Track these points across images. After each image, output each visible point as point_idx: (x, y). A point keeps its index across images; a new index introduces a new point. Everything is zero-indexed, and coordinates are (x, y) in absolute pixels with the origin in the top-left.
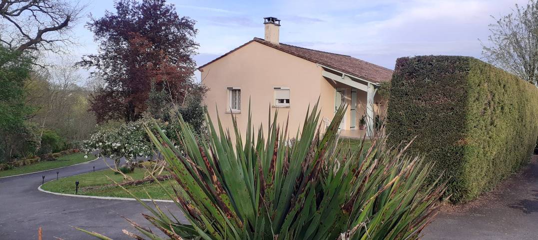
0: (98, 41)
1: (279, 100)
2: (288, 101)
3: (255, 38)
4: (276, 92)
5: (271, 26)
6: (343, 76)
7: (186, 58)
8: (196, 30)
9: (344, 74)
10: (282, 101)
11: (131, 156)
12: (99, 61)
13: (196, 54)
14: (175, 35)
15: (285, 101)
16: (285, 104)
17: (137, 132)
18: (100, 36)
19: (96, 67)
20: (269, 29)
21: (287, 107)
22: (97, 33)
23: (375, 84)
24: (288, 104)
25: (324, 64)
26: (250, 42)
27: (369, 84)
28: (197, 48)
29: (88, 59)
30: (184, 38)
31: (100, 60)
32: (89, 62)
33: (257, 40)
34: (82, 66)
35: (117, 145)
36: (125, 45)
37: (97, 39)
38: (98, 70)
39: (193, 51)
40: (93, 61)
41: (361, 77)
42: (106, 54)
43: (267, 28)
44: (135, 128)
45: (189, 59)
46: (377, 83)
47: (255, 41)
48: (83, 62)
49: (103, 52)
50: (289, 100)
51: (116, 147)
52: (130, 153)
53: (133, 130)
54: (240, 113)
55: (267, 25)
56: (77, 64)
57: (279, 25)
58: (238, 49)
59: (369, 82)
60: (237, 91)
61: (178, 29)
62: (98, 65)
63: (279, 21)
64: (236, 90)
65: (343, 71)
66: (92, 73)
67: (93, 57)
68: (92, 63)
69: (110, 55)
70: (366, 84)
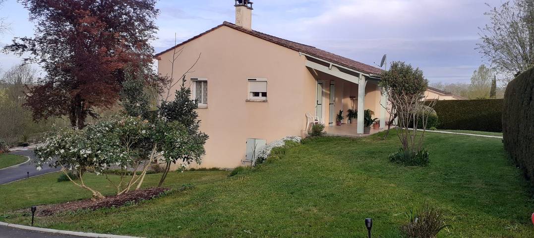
0: (36, 20)
1: (253, 92)
2: (264, 94)
3: (225, 22)
4: (250, 84)
5: (243, 8)
6: (331, 66)
7: (141, 44)
8: (158, 10)
9: (331, 64)
10: (256, 94)
11: (103, 167)
12: (34, 45)
13: (154, 39)
14: (129, 16)
15: (260, 94)
16: (260, 98)
17: (111, 133)
18: (36, 14)
19: (31, 52)
20: (241, 13)
21: (264, 101)
22: (33, 10)
23: (368, 75)
24: (264, 98)
25: (307, 53)
26: (219, 27)
27: (361, 75)
28: (156, 32)
29: (22, 42)
30: (142, 20)
31: (36, 44)
32: (22, 45)
33: (226, 24)
34: (13, 51)
35: (86, 152)
36: (68, 26)
37: (32, 19)
38: (33, 56)
39: (152, 35)
40: (27, 45)
41: (352, 68)
42: (45, 38)
43: (239, 11)
44: (107, 129)
45: (145, 44)
46: (371, 75)
47: (225, 25)
48: (13, 46)
49: (41, 35)
50: (266, 93)
51: (85, 156)
52: (103, 162)
53: (105, 132)
54: (207, 108)
55: (239, 7)
56: (6, 48)
57: (251, 9)
58: (204, 34)
59: (361, 73)
60: (202, 83)
61: (135, 9)
62: (34, 51)
63: (251, 3)
64: (200, 82)
65: (331, 61)
66: (26, 60)
67: (27, 40)
68: (26, 47)
69: (49, 38)
70: (357, 75)
